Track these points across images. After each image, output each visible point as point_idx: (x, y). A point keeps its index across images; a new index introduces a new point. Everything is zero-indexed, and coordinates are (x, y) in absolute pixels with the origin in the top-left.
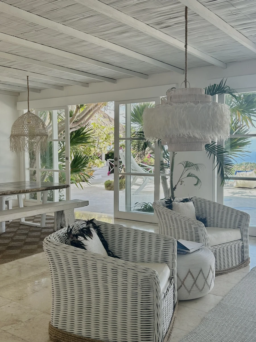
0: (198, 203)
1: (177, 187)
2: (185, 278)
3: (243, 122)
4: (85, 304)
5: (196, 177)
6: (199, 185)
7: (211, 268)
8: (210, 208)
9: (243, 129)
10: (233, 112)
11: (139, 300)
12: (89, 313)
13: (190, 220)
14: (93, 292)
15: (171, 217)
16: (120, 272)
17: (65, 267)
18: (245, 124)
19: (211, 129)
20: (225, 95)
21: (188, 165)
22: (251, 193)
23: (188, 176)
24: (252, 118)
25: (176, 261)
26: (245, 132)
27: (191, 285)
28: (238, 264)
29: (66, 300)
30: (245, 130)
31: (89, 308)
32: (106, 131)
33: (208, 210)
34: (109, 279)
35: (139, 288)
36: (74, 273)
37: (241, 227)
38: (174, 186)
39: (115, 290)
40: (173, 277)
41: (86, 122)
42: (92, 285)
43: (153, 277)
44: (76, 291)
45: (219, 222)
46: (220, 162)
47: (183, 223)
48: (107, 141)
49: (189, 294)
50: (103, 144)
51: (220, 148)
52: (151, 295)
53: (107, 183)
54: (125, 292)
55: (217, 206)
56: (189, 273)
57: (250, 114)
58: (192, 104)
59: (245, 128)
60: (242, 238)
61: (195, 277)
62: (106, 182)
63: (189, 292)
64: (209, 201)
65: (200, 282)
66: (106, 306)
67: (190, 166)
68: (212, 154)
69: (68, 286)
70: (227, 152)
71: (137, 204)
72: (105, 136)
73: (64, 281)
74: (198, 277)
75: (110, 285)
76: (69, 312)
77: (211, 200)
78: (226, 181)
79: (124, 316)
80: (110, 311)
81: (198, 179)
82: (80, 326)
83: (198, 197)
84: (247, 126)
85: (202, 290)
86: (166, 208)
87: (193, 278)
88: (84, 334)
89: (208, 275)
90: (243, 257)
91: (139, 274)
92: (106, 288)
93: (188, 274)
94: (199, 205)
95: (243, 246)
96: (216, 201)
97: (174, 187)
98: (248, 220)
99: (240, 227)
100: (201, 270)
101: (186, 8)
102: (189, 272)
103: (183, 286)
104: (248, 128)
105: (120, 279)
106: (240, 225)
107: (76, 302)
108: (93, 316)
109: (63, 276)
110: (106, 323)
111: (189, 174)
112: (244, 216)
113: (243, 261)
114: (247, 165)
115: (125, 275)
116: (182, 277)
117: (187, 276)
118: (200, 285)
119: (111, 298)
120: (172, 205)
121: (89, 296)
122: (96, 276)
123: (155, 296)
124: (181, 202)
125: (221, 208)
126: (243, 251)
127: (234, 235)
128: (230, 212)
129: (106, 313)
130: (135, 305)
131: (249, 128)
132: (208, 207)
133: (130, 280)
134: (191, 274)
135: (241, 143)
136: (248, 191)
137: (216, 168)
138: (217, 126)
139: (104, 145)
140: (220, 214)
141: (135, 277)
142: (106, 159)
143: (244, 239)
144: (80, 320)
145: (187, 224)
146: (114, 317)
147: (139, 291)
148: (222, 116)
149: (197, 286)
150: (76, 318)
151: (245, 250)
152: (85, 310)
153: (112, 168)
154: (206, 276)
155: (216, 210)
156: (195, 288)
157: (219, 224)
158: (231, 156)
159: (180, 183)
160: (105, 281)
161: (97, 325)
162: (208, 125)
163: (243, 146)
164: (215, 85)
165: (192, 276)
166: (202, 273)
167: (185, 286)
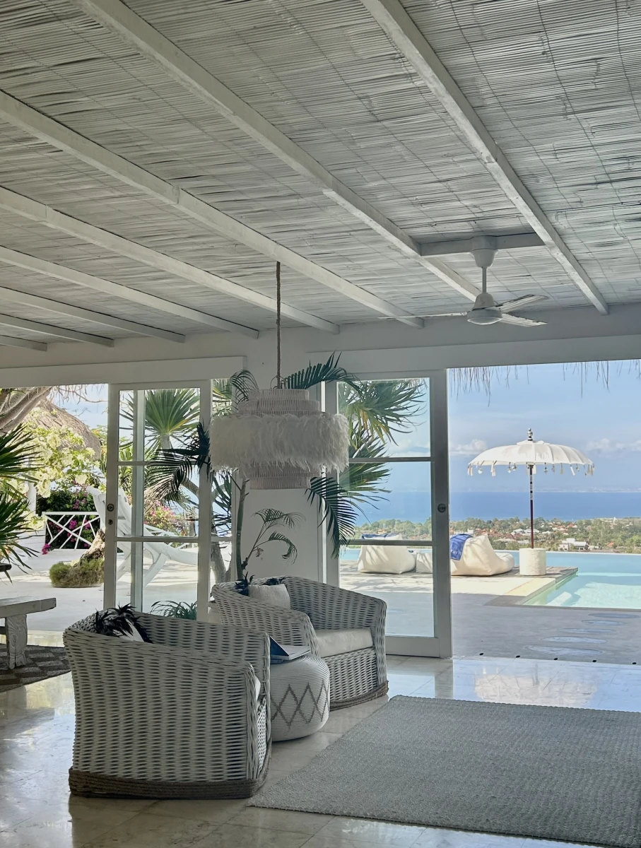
0: (292, 584)
1: (248, 562)
2: (283, 700)
3: (372, 432)
4: (136, 728)
5: (287, 541)
6: (293, 556)
7: (323, 684)
8: (316, 595)
9: (373, 444)
10: (353, 413)
11: (225, 711)
12: (143, 740)
13: (285, 611)
14: (150, 706)
15: (250, 610)
16: (196, 668)
17: (103, 672)
18: (376, 435)
19: (322, 455)
20: (338, 383)
21: (271, 517)
22: (395, 583)
23: (270, 539)
24: (390, 424)
25: (269, 668)
26: (379, 449)
27: (292, 713)
28: (367, 691)
29: (103, 725)
30: (377, 447)
31: (143, 733)
32: (54, 443)
33: (312, 599)
34: (178, 682)
35: (225, 691)
36: (118, 679)
37: (373, 625)
38: (243, 560)
39: (187, 699)
40: (264, 696)
41: (17, 421)
42: (149, 697)
43: (247, 671)
44: (122, 708)
45: (334, 619)
46: (331, 510)
47: (272, 618)
48: (53, 464)
49: (289, 728)
50: (42, 473)
51: (331, 484)
52: (243, 701)
53: (55, 569)
54: (202, 701)
55: (329, 591)
56: (289, 692)
57: (387, 416)
58: (293, 416)
59: (377, 443)
60: (374, 644)
61: (299, 698)
62: (55, 566)
63: (289, 724)
64: (315, 583)
65: (307, 706)
66: (171, 727)
67: (275, 519)
68: (316, 494)
69: (108, 703)
70: (344, 491)
71: (156, 606)
72: (50, 454)
73: (101, 694)
74: (302, 697)
75: (178, 693)
76: (109, 744)
77: (316, 580)
78: (342, 548)
79: (201, 739)
80: (178, 733)
81: (291, 544)
82: (128, 764)
83: (293, 575)
84: (379, 439)
85: (309, 721)
86: (240, 595)
87: (296, 699)
88: (135, 774)
89: (320, 695)
90: (376, 679)
91: (225, 668)
92: (172, 699)
93: (287, 693)
94: (296, 592)
95: (376, 658)
96: (325, 582)
97: (242, 563)
98: (383, 612)
99: (370, 624)
100: (308, 687)
101: (278, 263)
102: (290, 689)
103: (279, 714)
104: (382, 444)
105: (196, 680)
106: (369, 621)
107: (122, 726)
108: (150, 746)
109: (100, 688)
110: (171, 753)
111: (274, 534)
112: (377, 605)
113: (376, 686)
114: (391, 527)
115: (204, 673)
116: (278, 699)
117: (285, 697)
118: (307, 714)
119: (180, 713)
120: (248, 590)
121: (143, 714)
122: (156, 680)
123: (249, 701)
124: (265, 584)
125: (337, 593)
126: (377, 668)
127: (361, 639)
128: (352, 599)
129: (171, 738)
130: (217, 719)
131: (385, 444)
132: (312, 594)
133: (211, 681)
134: (292, 693)
135: (370, 473)
136: (388, 579)
137: (325, 522)
138: (331, 451)
139: (45, 476)
140: (335, 605)
141: (220, 675)
142: (39, 512)
143: (378, 646)
144: (128, 753)
145: (280, 619)
146: (185, 742)
147: (225, 697)
148: (338, 435)
149: (302, 714)
150: (121, 751)
151: (379, 666)
152: (136, 737)
153: (56, 535)
154: (316, 696)
155: (328, 598)
156: (298, 716)
157: (334, 624)
158: (352, 500)
159: (255, 552)
160: (171, 686)
161: (156, 758)
162: (317, 449)
163: (376, 480)
164: (319, 365)
165: (294, 695)
166: (310, 691)
167: (282, 714)
